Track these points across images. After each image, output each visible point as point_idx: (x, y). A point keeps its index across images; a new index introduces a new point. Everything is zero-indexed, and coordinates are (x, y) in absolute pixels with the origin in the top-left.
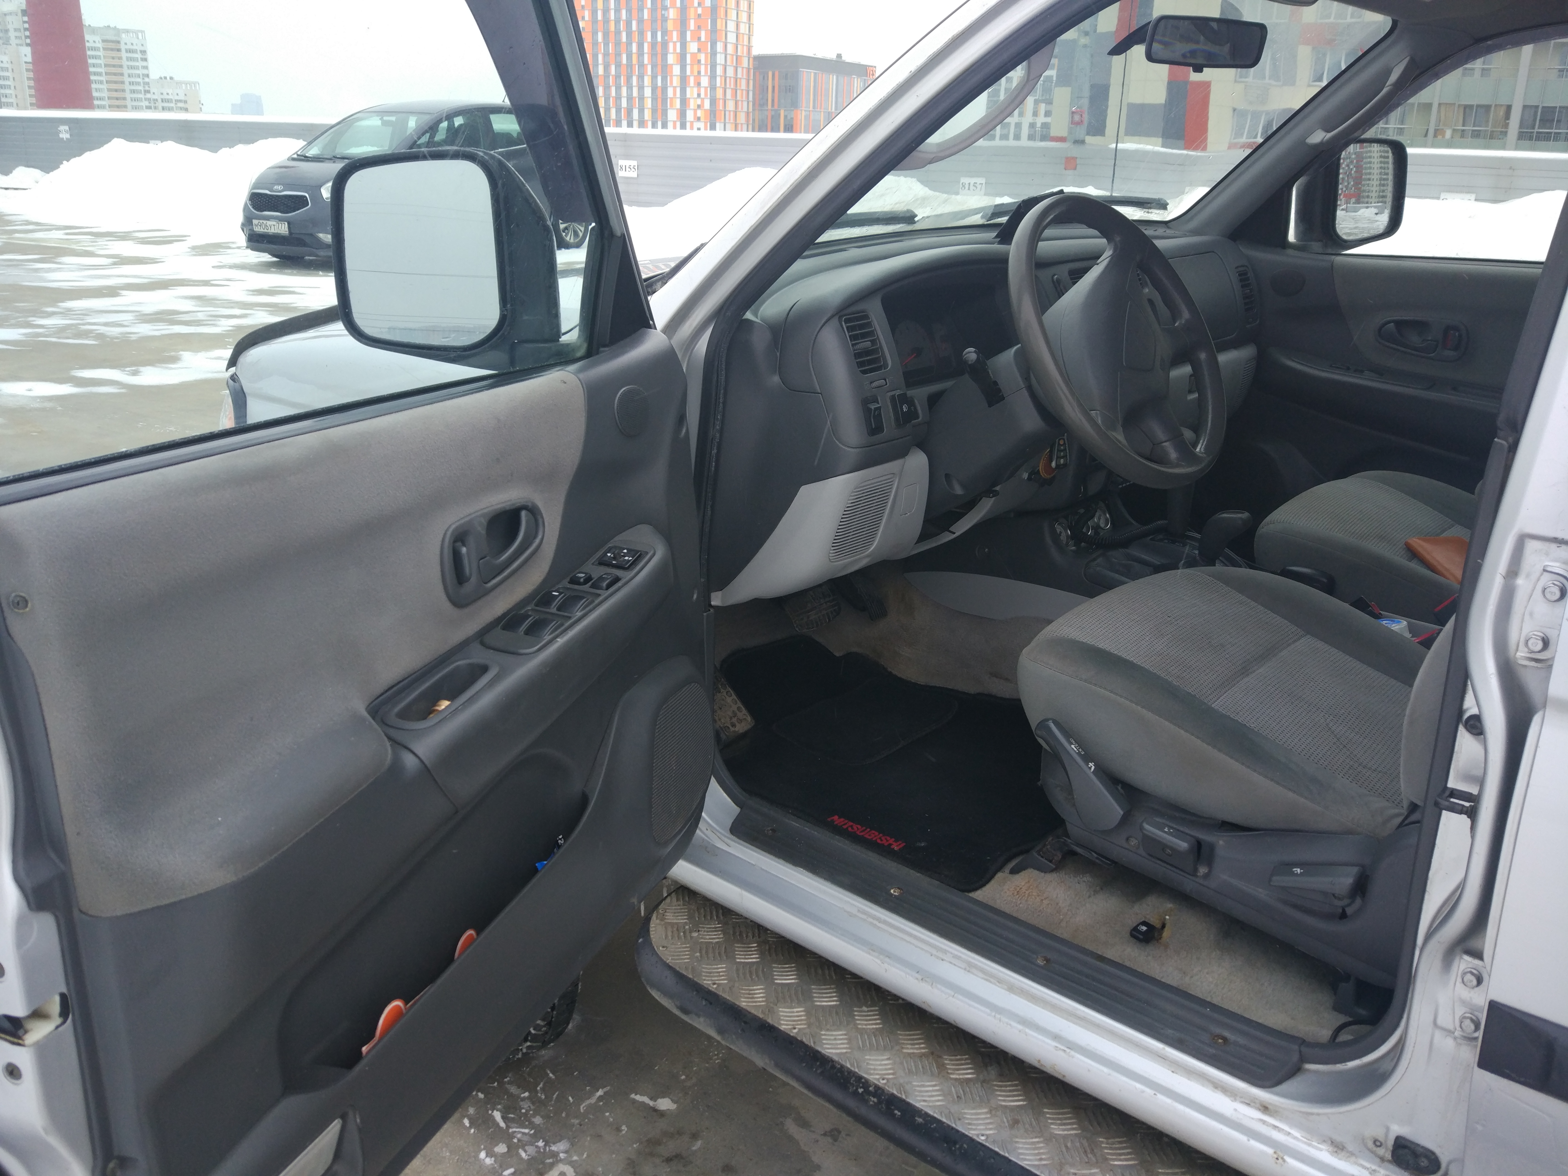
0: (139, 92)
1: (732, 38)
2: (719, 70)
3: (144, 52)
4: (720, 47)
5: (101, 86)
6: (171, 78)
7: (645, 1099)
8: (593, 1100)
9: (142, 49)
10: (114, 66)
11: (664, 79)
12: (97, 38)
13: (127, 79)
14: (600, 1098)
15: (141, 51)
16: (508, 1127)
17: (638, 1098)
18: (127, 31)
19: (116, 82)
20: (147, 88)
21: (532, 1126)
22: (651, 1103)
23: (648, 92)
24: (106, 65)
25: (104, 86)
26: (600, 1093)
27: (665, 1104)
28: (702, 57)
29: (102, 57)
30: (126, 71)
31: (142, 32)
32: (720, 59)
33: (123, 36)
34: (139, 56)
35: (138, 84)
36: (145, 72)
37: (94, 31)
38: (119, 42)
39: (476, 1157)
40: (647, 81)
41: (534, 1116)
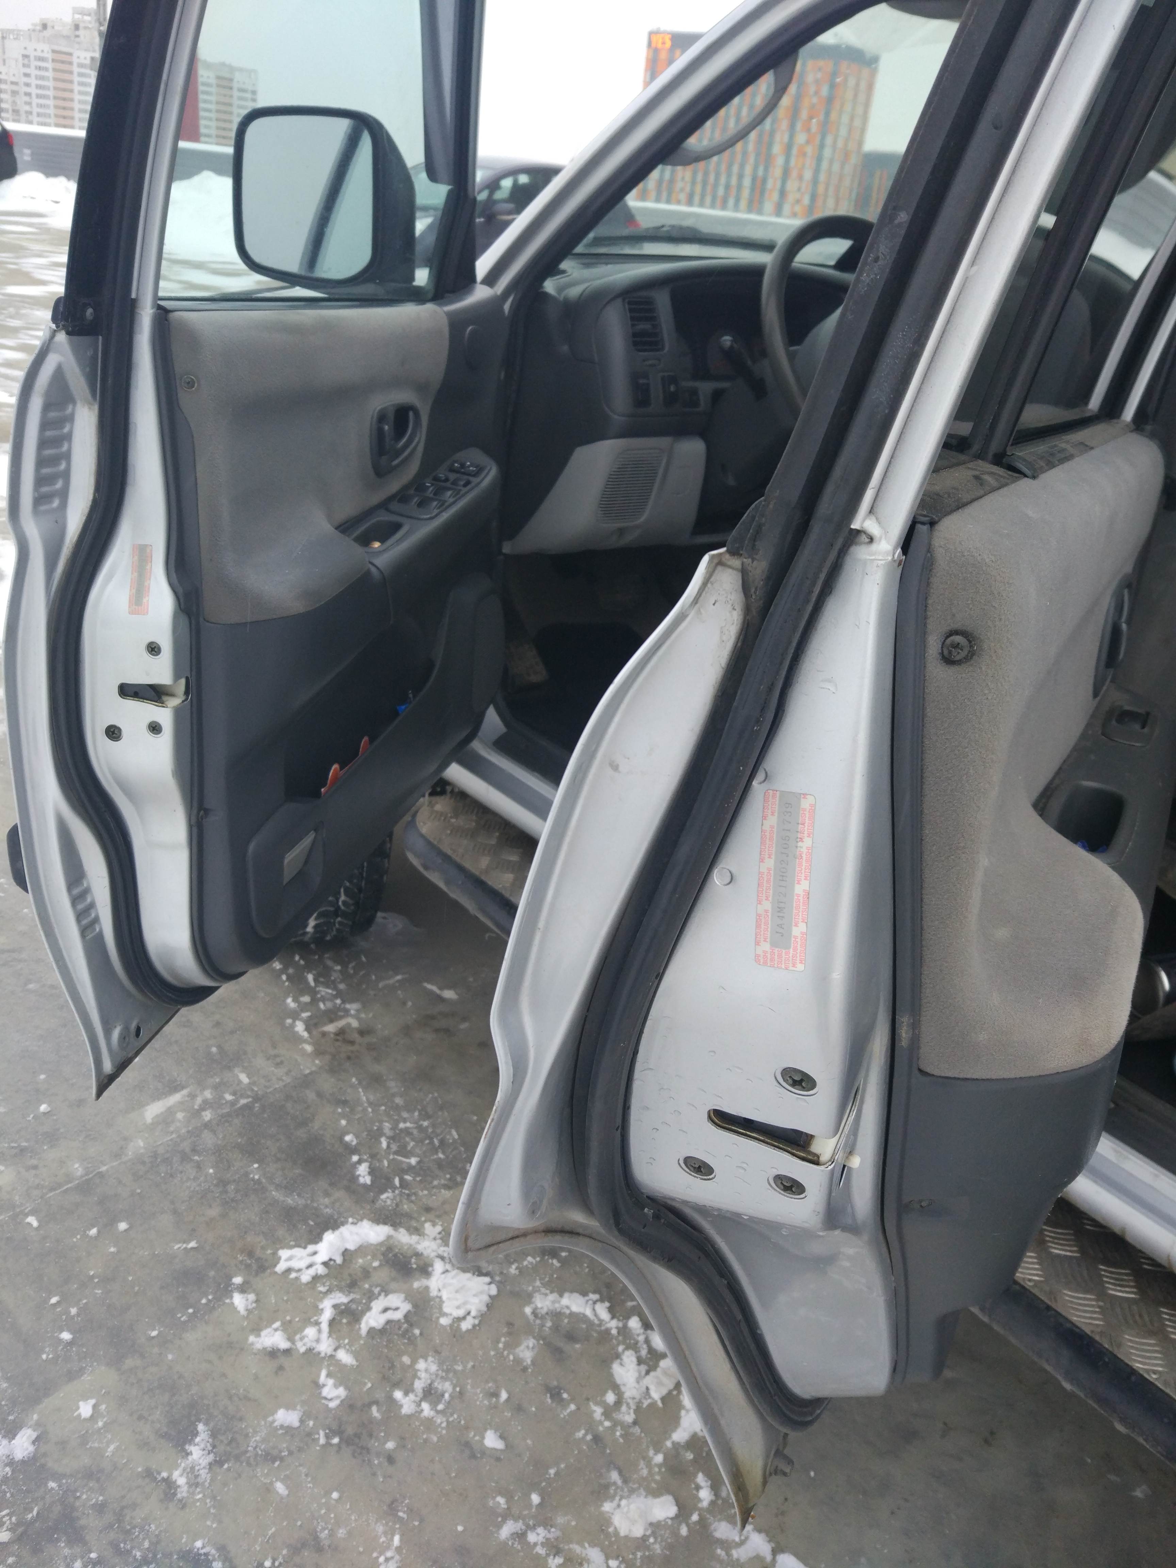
1: (843, 132)
2: (825, 165)
3: (254, 92)
4: (829, 140)
5: (210, 123)
7: (434, 988)
8: (391, 982)
10: (224, 104)
11: (766, 169)
12: (212, 75)
14: (398, 981)
16: (316, 986)
17: (429, 986)
18: (241, 70)
21: (335, 988)
22: (438, 991)
23: (747, 182)
25: (213, 124)
26: (399, 977)
27: (449, 994)
28: (809, 150)
29: (211, 93)
31: (255, 70)
32: (827, 153)
33: (237, 74)
34: (249, 95)
37: (209, 66)
39: (284, 1001)
40: (748, 170)
41: (340, 982)
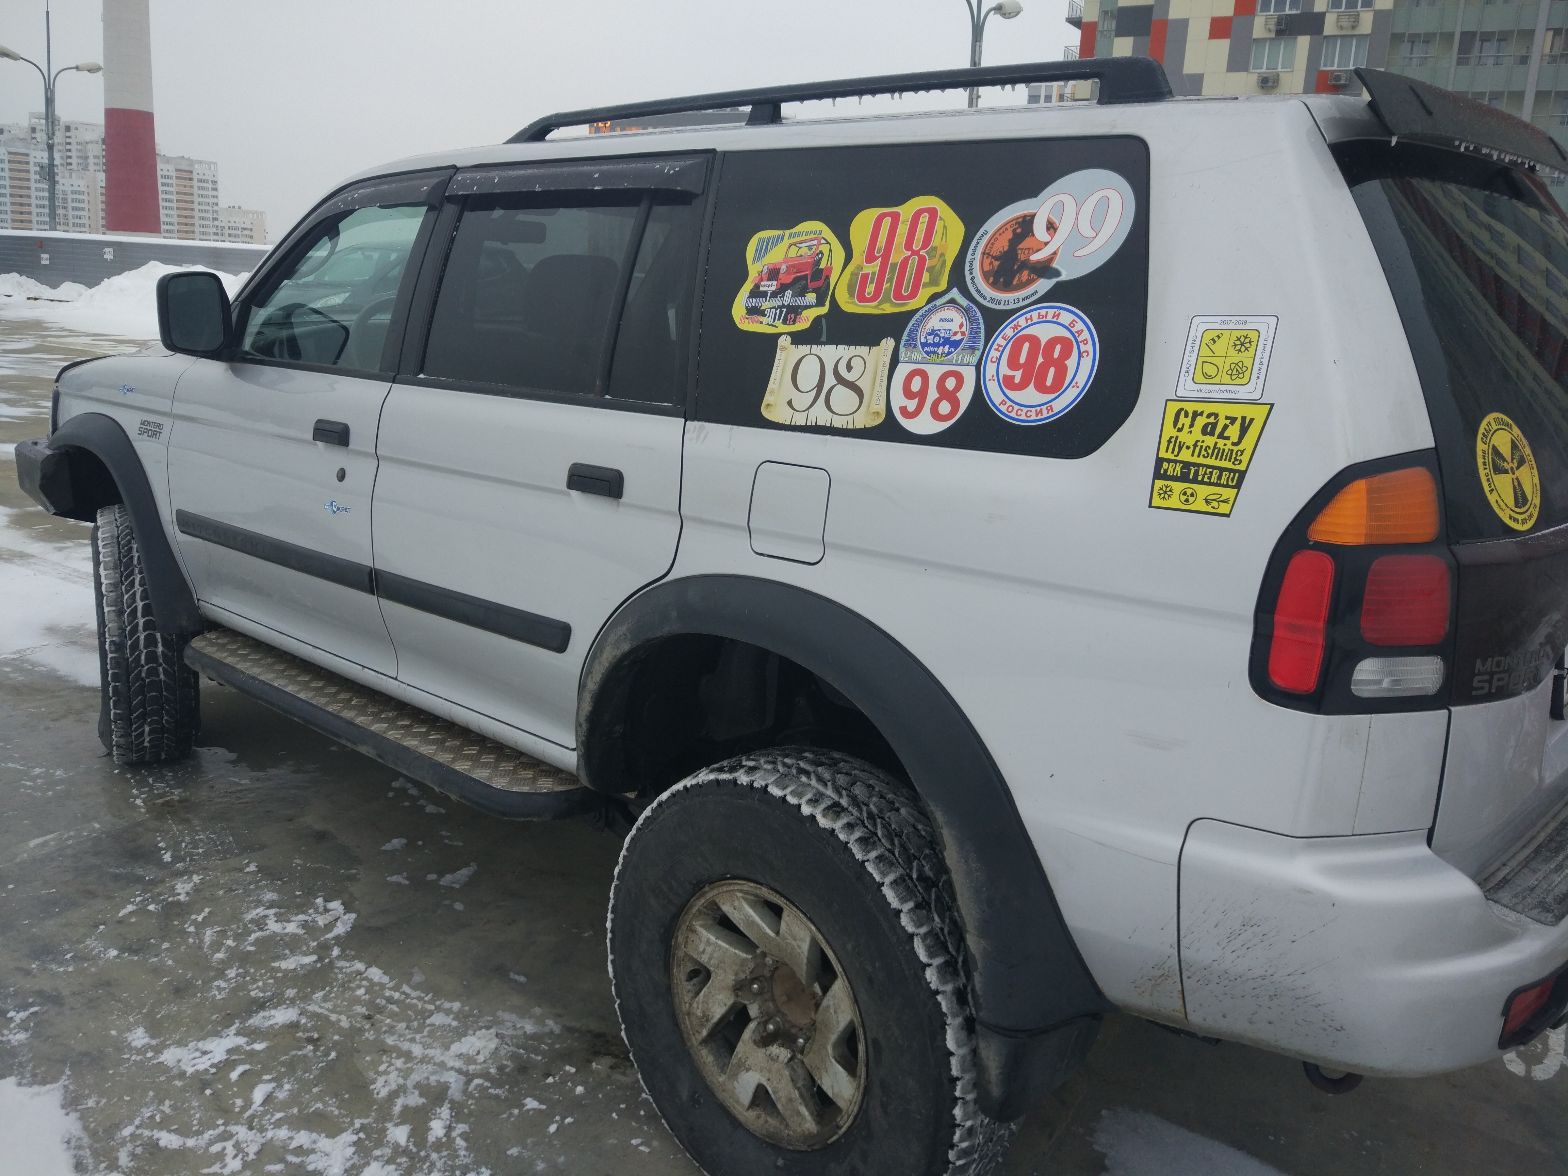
0: (207, 219)
3: (214, 182)
5: (172, 212)
6: (239, 208)
9: (214, 179)
10: (185, 194)
12: (171, 168)
13: (196, 207)
15: (212, 182)
18: (201, 162)
19: (186, 209)
20: (215, 216)
24: (177, 193)
25: (175, 213)
29: (174, 186)
30: (196, 199)
31: (215, 163)
33: (196, 166)
34: (210, 185)
35: (207, 211)
36: (215, 200)
37: (168, 160)
38: (191, 172)
